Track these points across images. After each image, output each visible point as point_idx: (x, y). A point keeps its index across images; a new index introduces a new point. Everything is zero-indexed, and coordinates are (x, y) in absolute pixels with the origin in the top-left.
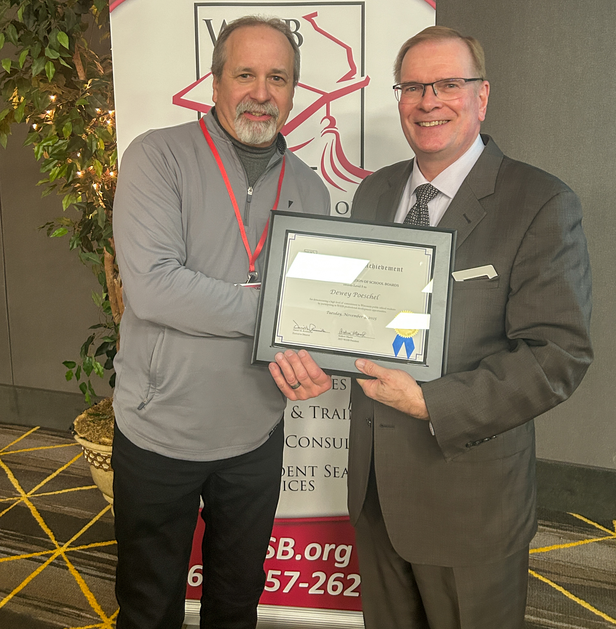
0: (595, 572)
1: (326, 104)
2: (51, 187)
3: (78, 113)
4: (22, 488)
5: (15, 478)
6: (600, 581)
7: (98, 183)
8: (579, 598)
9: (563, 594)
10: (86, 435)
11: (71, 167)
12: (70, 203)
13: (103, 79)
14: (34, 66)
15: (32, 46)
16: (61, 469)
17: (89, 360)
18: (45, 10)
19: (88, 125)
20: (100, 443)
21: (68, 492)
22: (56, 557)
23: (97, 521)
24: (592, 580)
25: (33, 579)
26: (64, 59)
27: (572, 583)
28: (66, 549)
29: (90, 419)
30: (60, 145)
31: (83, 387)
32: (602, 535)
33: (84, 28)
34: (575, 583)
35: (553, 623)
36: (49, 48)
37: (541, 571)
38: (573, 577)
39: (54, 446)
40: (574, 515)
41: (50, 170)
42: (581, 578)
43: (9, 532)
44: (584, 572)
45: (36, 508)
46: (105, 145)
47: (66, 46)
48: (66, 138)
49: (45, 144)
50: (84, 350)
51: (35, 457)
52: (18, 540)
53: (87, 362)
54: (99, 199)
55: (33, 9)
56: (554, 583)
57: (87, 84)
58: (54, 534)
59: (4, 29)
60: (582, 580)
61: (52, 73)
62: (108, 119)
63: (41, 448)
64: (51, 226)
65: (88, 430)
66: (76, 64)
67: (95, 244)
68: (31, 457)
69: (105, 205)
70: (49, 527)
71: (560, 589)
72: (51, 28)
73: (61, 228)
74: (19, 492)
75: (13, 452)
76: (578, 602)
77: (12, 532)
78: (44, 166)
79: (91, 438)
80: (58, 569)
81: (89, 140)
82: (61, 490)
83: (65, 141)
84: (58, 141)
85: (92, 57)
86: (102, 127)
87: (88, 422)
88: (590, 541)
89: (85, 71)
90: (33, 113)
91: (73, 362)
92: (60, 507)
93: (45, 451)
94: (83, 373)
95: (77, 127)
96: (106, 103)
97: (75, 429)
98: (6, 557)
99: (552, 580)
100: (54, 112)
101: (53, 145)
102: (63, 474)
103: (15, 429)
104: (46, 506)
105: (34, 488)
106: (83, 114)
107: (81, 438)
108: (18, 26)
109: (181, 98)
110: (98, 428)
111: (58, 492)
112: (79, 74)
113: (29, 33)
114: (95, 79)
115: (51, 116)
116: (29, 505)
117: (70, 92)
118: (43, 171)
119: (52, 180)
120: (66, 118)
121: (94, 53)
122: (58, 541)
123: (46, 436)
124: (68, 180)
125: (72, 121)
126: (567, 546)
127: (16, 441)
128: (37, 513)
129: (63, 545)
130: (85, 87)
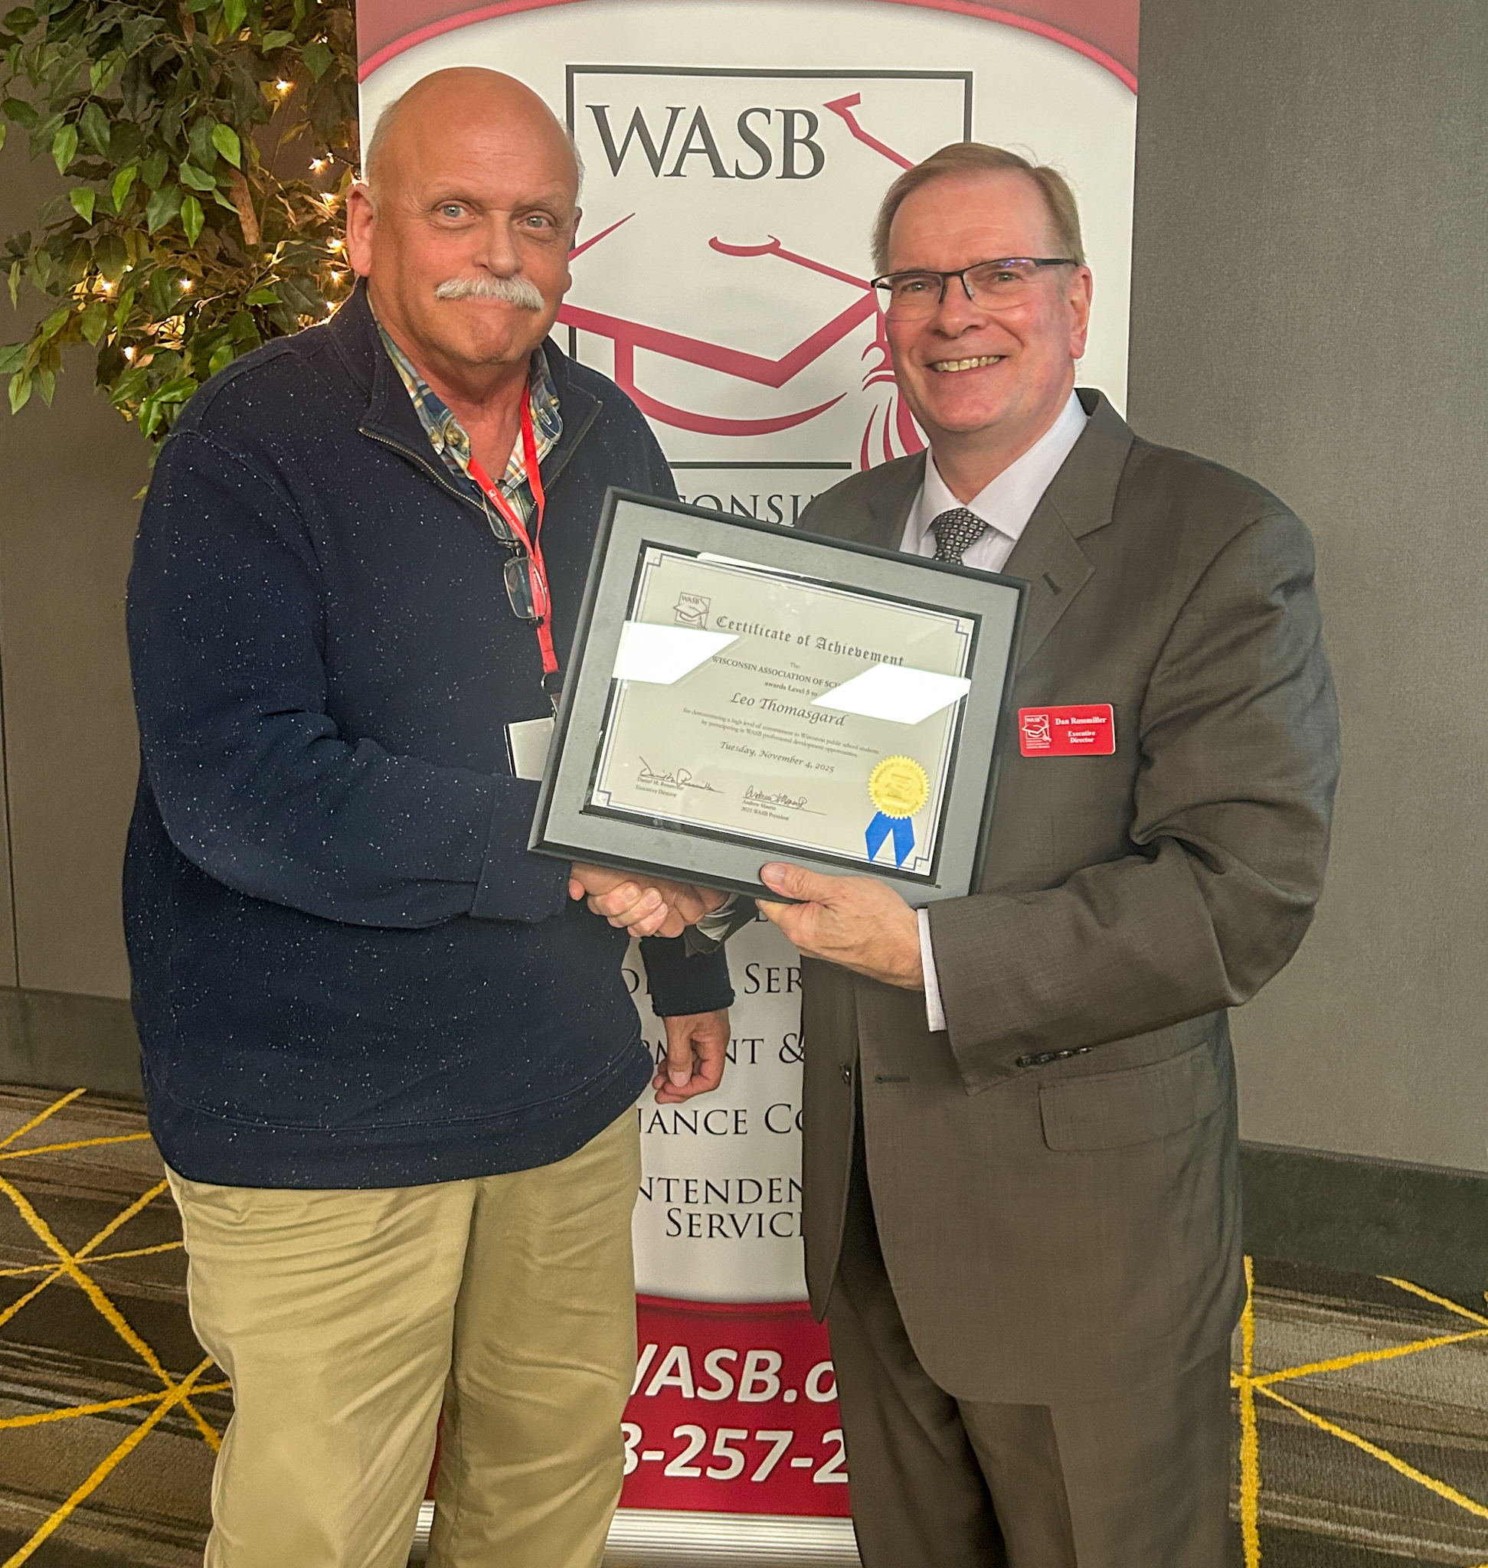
0: (1458, 1413)
4: (60, 1241)
5: (39, 1216)
6: (1474, 1436)
8: (1430, 1477)
9: (1391, 1467)
13: (311, 241)
14: (152, 205)
15: (146, 159)
16: (154, 1193)
22: (168, 1408)
24: (1453, 1433)
25: (118, 1466)
26: (224, 191)
27: (1408, 1440)
28: (192, 1388)
32: (1464, 1328)
34: (1416, 1441)
35: (1377, 1535)
36: (189, 162)
37: (1335, 1414)
38: (1410, 1428)
39: (128, 1135)
40: (1395, 1282)
43: (41, 1350)
44: (1434, 1416)
45: (102, 1289)
47: (234, 159)
49: (164, 399)
51: (84, 1163)
52: (67, 1370)
55: (148, 67)
56: (1369, 1442)
57: (273, 252)
58: (155, 1354)
60: (1433, 1434)
61: (198, 225)
63: (96, 1142)
66: (239, 203)
68: (73, 1165)
70: (139, 1336)
71: (1384, 1456)
74: (56, 1250)
75: (26, 1153)
76: (1429, 1486)
77: (50, 1351)
80: (177, 1438)
82: (159, 1245)
85: (272, 186)
88: (1438, 1341)
89: (259, 221)
92: (162, 1285)
93: (106, 1150)
96: (322, 300)
98: (43, 1412)
99: (1363, 1433)
102: (160, 1205)
103: (24, 1097)
104: (128, 1284)
105: (90, 1240)
106: (263, 326)
108: (109, 108)
111: (152, 1250)
112: (244, 228)
114: (293, 242)
116: (84, 1282)
117: (224, 269)
120: (217, 334)
121: (273, 177)
122: (169, 1371)
123: (106, 1111)
125: (233, 344)
126: (1387, 1354)
127: (29, 1126)
128: (106, 1301)
129: (182, 1380)
130: (267, 260)
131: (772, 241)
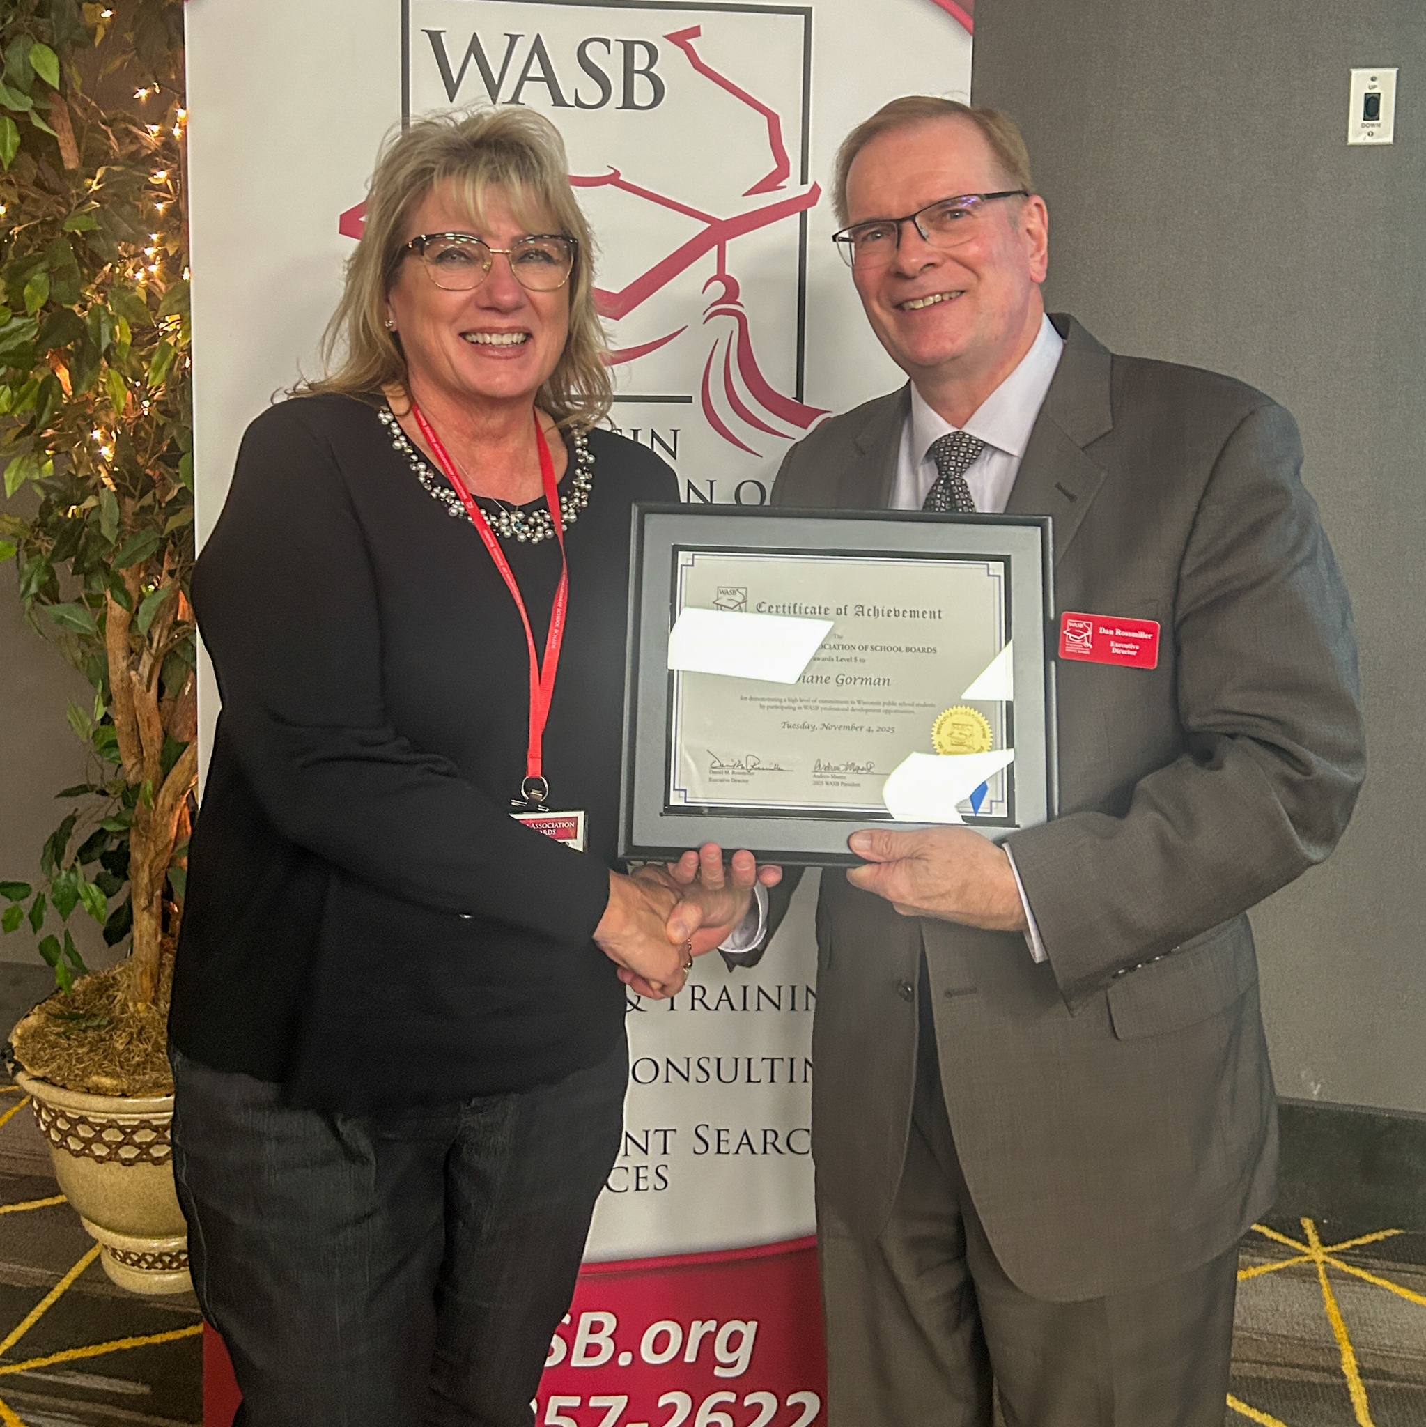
1: (716, 247)
3: (68, 252)
6: (1298, 1366)
7: (104, 430)
10: (48, 1070)
11: (49, 388)
12: (23, 478)
13: (133, 167)
17: (68, 879)
19: (91, 282)
20: (88, 1091)
23: (65, 1292)
24: (1278, 1364)
26: (41, 113)
29: (56, 1030)
30: (13, 330)
31: (48, 949)
32: (1284, 1255)
42: (1256, 1362)
44: (1259, 1347)
46: (132, 333)
48: (30, 314)
50: (49, 853)
53: (63, 884)
54: (100, 468)
57: (94, 178)
60: (1259, 1365)
62: (138, 267)
65: (53, 1058)
69: (116, 485)
79: (63, 1079)
81: (92, 320)
83: (27, 320)
84: (10, 319)
85: (92, 113)
86: (125, 288)
87: (52, 1038)
88: (1260, 1270)
89: (79, 147)
91: (26, 885)
94: (50, 914)
95: (63, 285)
96: (143, 227)
97: (15, 1057)
107: (36, 1079)
110: (80, 1051)
120: (31, 263)
121: (95, 104)
124: (40, 416)
125: (49, 271)
130: (87, 186)
131: (612, 171)
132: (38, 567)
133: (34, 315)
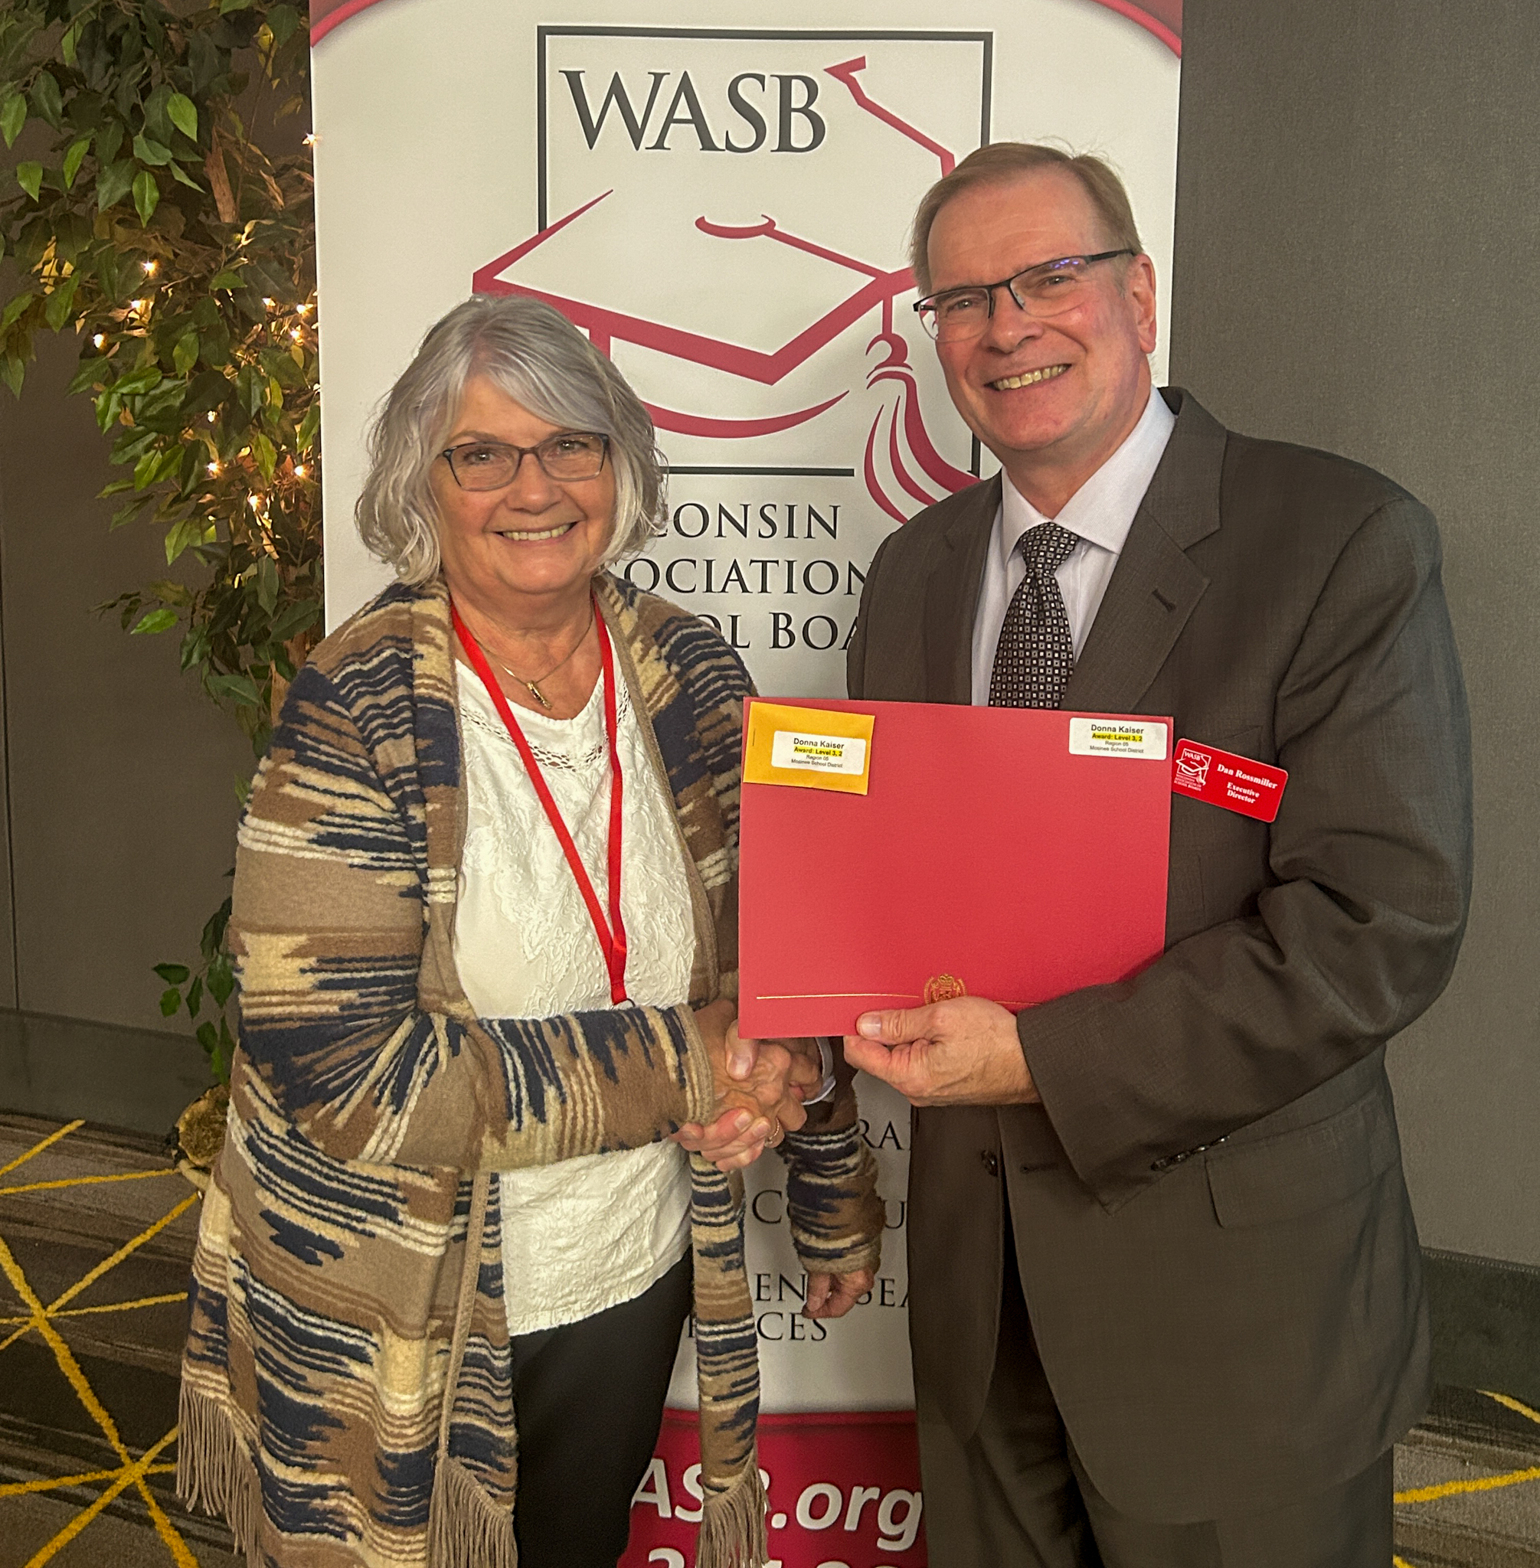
1: (881, 303)
2: (136, 501)
3: (216, 310)
4: (34, 1291)
5: (16, 1262)
7: (261, 495)
10: (210, 1160)
11: (195, 454)
12: (185, 544)
13: (285, 220)
14: (103, 182)
15: (99, 131)
16: (138, 1241)
17: (224, 963)
18: (138, 37)
19: (241, 342)
21: (157, 1304)
22: (121, 1489)
26: (182, 165)
28: (149, 1467)
30: (164, 393)
31: (205, 1036)
33: (237, 85)
36: (145, 135)
37: (1418, 1555)
39: (121, 1174)
40: (1498, 1398)
41: (135, 460)
45: (70, 1348)
46: (284, 395)
47: (191, 131)
48: (181, 375)
49: (125, 390)
50: (210, 936)
51: (71, 1204)
52: (22, 1439)
53: (219, 969)
54: (263, 534)
55: (105, 33)
57: (243, 233)
58: (115, 1425)
59: (27, 84)
61: (151, 203)
62: (293, 325)
63: (87, 1180)
64: (131, 603)
66: (213, 179)
67: (246, 656)
68: (57, 1205)
69: (278, 553)
70: (102, 1403)
72: (150, 83)
73: (160, 611)
74: (28, 1301)
75: (13, 1190)
77: (6, 1416)
78: (122, 447)
80: (125, 1524)
81: (242, 381)
82: (137, 1300)
83: (177, 382)
84: (161, 381)
85: (256, 162)
86: (277, 347)
87: (216, 1126)
89: (235, 199)
90: (94, 306)
91: (184, 968)
93: (96, 1189)
94: (206, 999)
95: (212, 345)
96: (290, 285)
97: (180, 1144)
100: (151, 304)
101: (145, 394)
102: (143, 1255)
103: (19, 1127)
104: (98, 1343)
105: (65, 1292)
106: (231, 313)
107: (197, 1168)
108: (62, 76)
109: (498, 277)
111: (127, 1306)
112: (220, 206)
113: (92, 94)
114: (264, 222)
115: (141, 316)
116: (53, 1339)
117: (195, 254)
118: (119, 460)
119: (141, 486)
120: (182, 322)
121: (259, 152)
122: (128, 1445)
123: (103, 1147)
124: (184, 487)
125: (198, 331)
126: (1482, 1485)
127: (20, 1161)
128: (72, 1362)
129: (141, 1457)
130: (236, 241)
131: (767, 221)
132: (200, 637)
133: (183, 378)
